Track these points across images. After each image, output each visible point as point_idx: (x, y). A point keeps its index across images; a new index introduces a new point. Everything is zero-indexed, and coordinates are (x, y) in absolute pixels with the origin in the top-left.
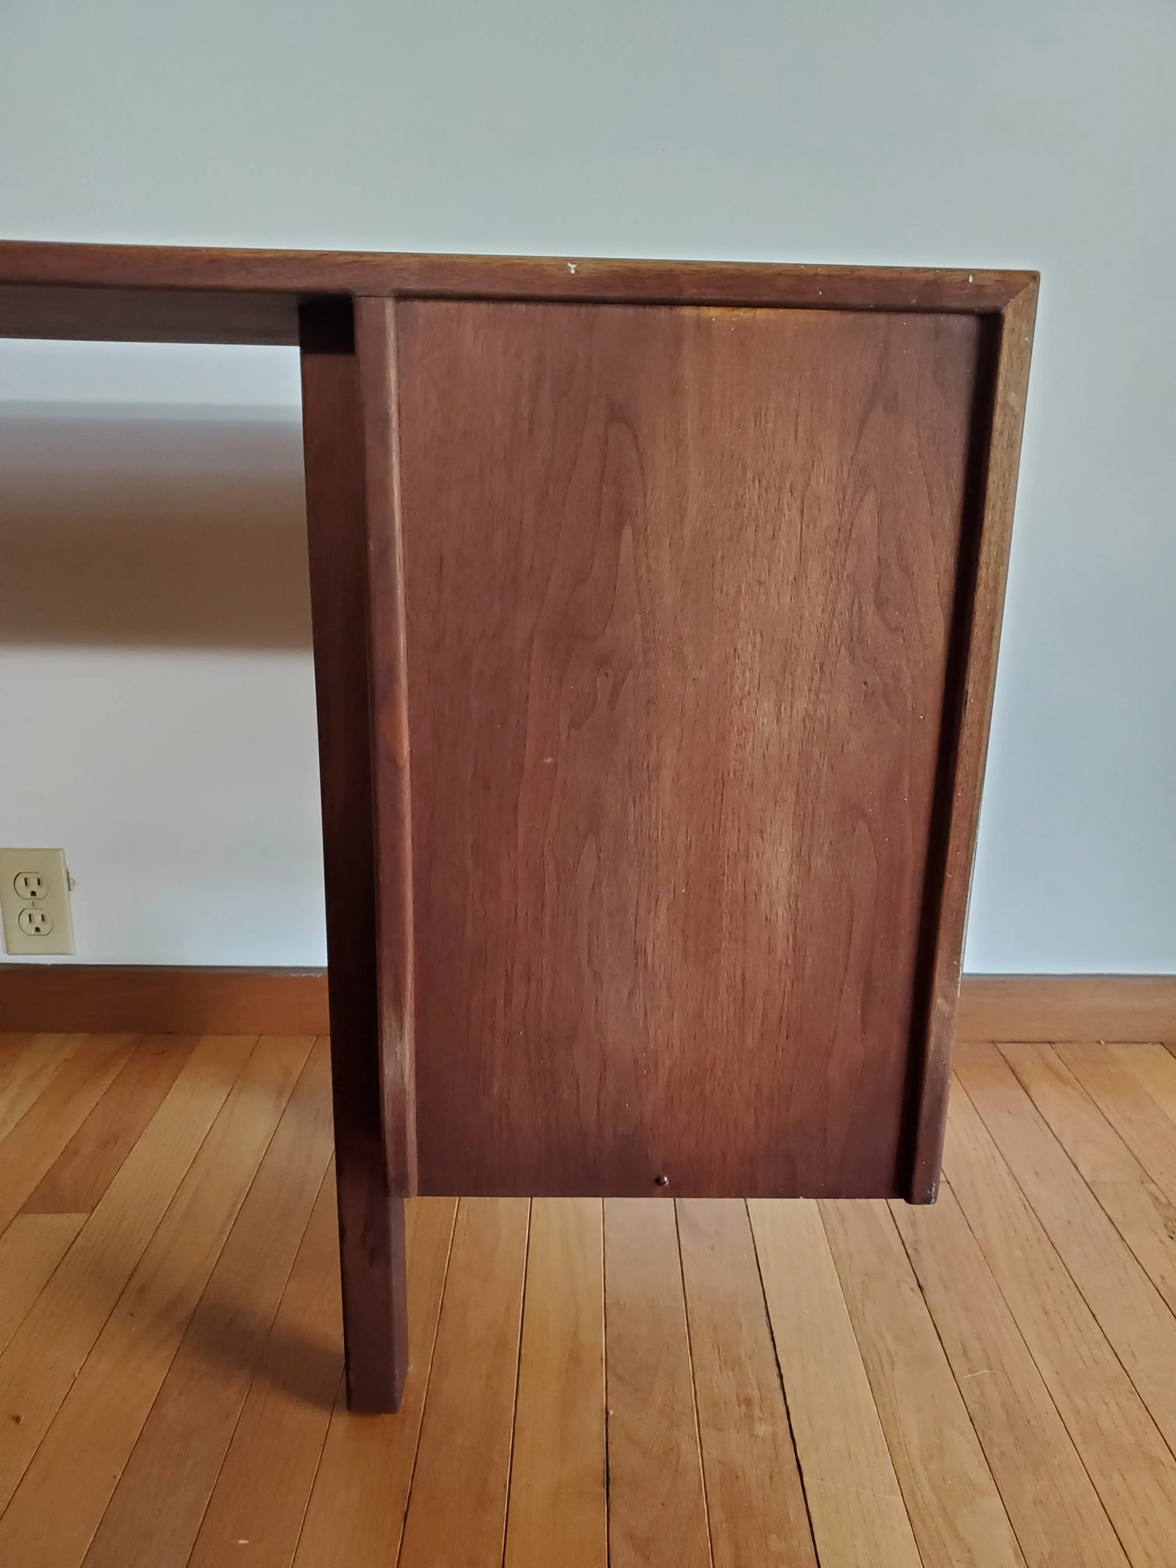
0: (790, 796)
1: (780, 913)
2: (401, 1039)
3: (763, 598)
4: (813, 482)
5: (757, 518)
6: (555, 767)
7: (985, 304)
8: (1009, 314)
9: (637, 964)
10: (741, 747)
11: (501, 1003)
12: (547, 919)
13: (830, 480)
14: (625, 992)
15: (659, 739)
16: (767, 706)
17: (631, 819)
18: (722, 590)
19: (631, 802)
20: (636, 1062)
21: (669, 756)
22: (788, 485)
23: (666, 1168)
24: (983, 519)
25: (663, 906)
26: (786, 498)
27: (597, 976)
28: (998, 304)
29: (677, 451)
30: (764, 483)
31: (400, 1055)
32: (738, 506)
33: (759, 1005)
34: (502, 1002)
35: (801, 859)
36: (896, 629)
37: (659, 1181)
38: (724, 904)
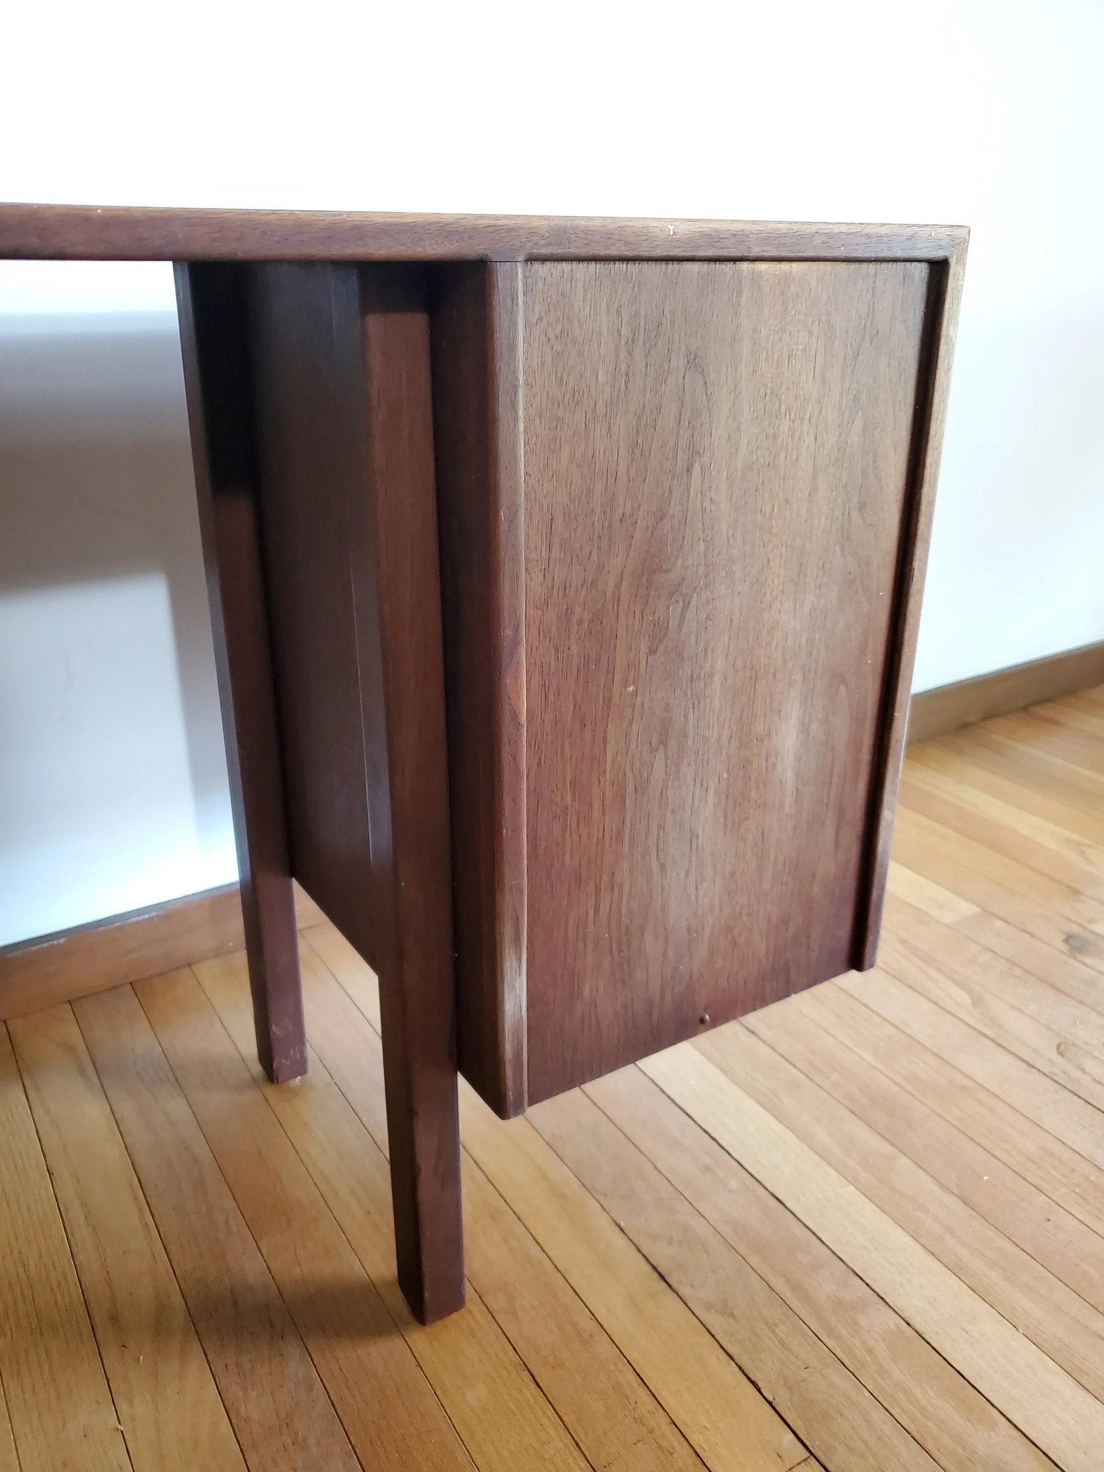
0: (798, 677)
1: (789, 775)
2: (520, 975)
3: (788, 515)
4: (824, 412)
5: (787, 446)
6: (636, 693)
7: (938, 254)
8: (953, 262)
9: (691, 848)
10: (769, 644)
11: (591, 915)
12: (627, 831)
13: (835, 407)
14: (683, 874)
15: (713, 651)
16: (788, 605)
17: (691, 724)
18: (761, 511)
19: (691, 710)
20: (689, 929)
21: (720, 662)
22: (808, 416)
23: (706, 1010)
24: (929, 429)
25: (711, 792)
26: (806, 427)
27: (663, 867)
28: (947, 255)
29: (735, 393)
30: (793, 414)
31: (520, 990)
32: (775, 436)
33: (772, 854)
34: (593, 914)
35: (804, 729)
36: (870, 525)
37: (702, 1021)
38: (752, 780)
